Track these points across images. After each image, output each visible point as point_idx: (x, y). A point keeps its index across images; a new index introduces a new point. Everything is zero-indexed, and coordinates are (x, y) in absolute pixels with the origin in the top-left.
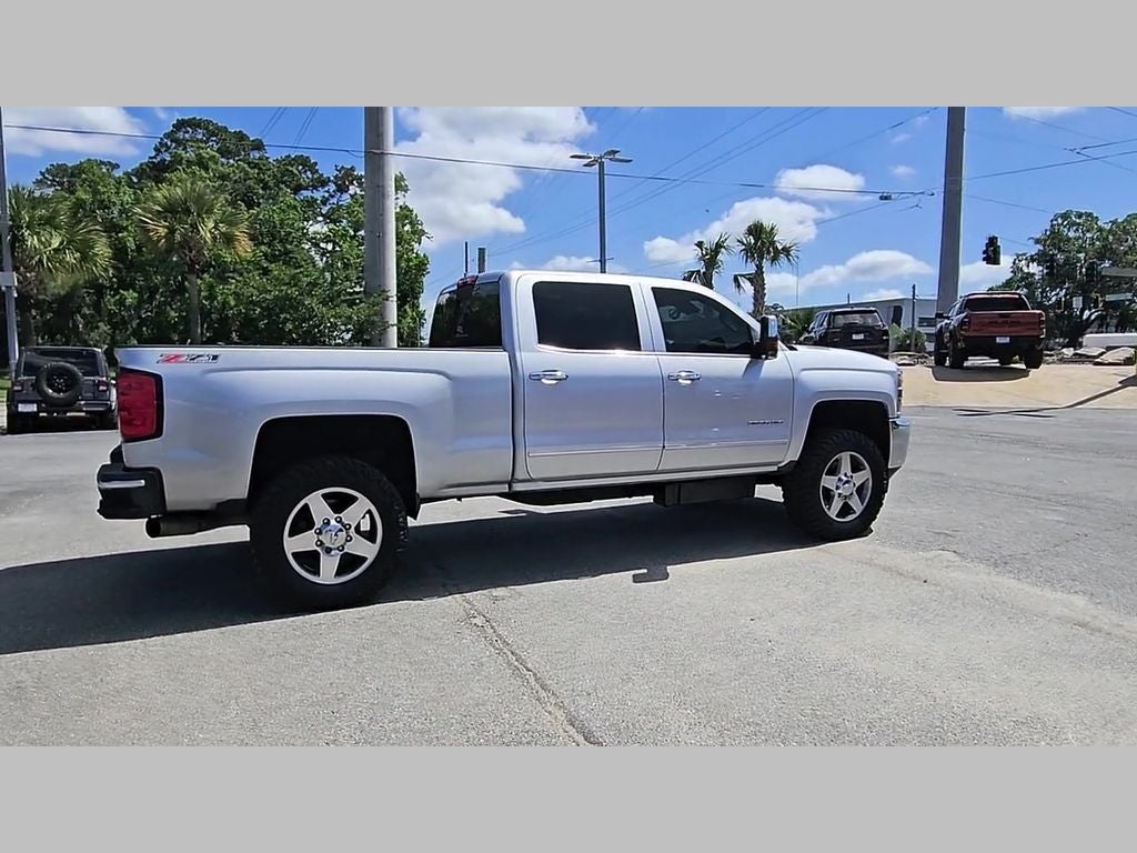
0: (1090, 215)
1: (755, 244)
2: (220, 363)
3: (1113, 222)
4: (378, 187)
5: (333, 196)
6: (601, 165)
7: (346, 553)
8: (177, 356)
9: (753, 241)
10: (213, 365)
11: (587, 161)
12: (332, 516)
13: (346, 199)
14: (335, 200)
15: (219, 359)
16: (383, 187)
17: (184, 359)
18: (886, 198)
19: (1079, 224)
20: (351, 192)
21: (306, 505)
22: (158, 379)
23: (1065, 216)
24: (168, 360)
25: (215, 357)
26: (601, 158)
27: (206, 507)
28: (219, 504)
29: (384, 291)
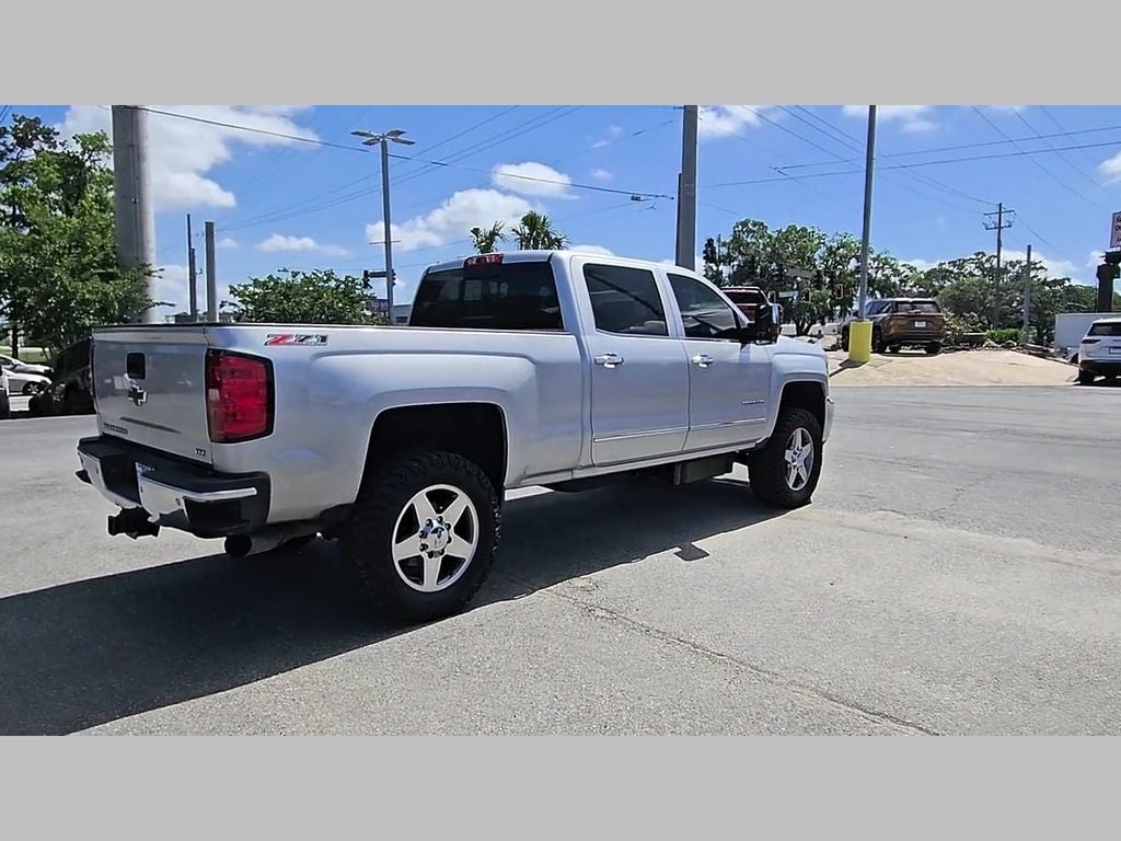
0: (762, 224)
1: (531, 234)
2: (329, 346)
3: (779, 232)
4: (132, 146)
5: (11, 151)
6: (384, 145)
7: (447, 556)
8: (285, 337)
9: (527, 231)
10: (322, 348)
11: (366, 139)
12: (434, 516)
13: (29, 155)
14: (14, 156)
15: (329, 340)
16: (138, 147)
17: (293, 340)
18: (637, 199)
19: (754, 232)
20: (36, 147)
21: (412, 505)
22: (267, 363)
23: (744, 224)
24: (276, 342)
25: (324, 339)
26: (383, 137)
27: (310, 515)
28: (324, 511)
29: (145, 265)
